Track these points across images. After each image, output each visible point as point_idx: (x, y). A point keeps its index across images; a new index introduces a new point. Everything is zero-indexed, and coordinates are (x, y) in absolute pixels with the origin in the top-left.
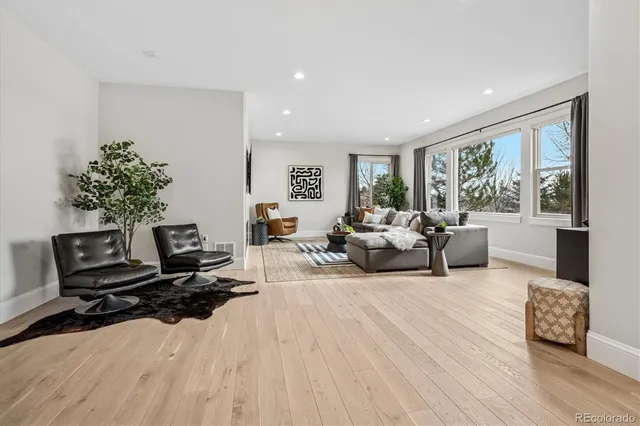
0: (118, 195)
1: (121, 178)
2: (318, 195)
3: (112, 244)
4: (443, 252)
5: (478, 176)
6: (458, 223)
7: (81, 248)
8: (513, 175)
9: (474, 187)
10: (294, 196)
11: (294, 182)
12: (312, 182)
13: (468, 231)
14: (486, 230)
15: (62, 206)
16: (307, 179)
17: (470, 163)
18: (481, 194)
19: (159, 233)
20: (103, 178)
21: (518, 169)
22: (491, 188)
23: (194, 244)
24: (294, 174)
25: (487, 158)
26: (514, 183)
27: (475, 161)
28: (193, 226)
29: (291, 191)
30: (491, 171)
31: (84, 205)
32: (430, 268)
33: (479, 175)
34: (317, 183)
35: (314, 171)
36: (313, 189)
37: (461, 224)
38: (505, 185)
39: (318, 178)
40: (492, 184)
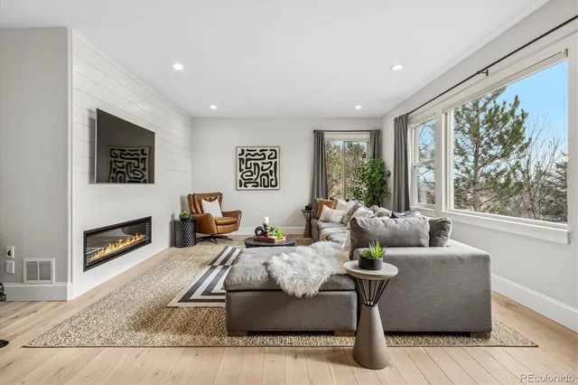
2: (273, 183)
4: (376, 310)
5: (503, 156)
6: (425, 241)
8: (556, 156)
9: (499, 170)
10: (243, 183)
11: (243, 166)
12: (266, 166)
13: (443, 261)
14: (486, 259)
16: (260, 162)
17: (492, 140)
18: (508, 181)
21: (564, 147)
22: (523, 173)
24: (243, 157)
25: (516, 134)
26: (558, 166)
27: (501, 137)
29: (239, 178)
30: (522, 149)
32: (355, 334)
33: (505, 155)
34: (272, 168)
35: (267, 153)
36: (266, 175)
37: (433, 243)
38: (543, 169)
39: (273, 161)
40: (523, 167)
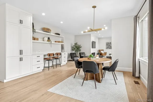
0: (76, 49)
1: (76, 47)
3: (75, 54)
7: (72, 54)
10: (107, 48)
11: (107, 45)
15: (71, 50)
16: (110, 45)
19: (80, 53)
20: (74, 47)
23: (84, 55)
28: (84, 53)
31: (73, 50)
36: (111, 47)
